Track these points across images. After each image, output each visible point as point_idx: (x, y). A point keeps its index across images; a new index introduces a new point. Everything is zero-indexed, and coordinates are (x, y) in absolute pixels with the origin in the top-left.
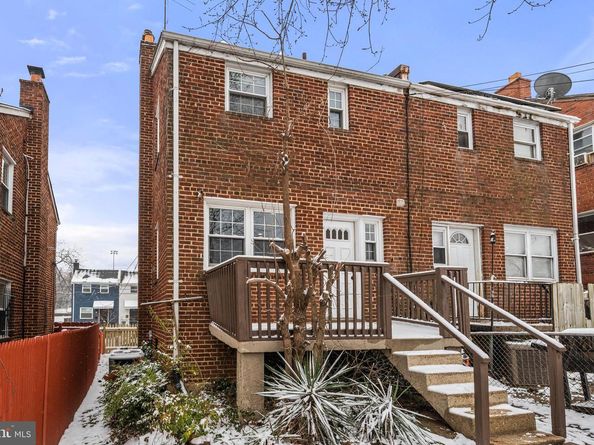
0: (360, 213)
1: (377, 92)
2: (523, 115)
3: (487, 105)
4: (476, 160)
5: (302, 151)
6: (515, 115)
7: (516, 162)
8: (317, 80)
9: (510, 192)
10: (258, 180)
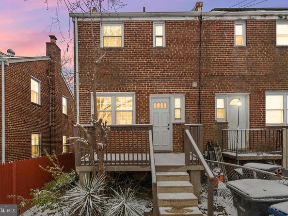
0: (170, 93)
1: (182, 22)
2: (284, 17)
3: (256, 15)
4: (247, 52)
5: (139, 62)
6: (277, 18)
7: (277, 50)
8: (148, 22)
9: (271, 70)
10: (116, 81)
